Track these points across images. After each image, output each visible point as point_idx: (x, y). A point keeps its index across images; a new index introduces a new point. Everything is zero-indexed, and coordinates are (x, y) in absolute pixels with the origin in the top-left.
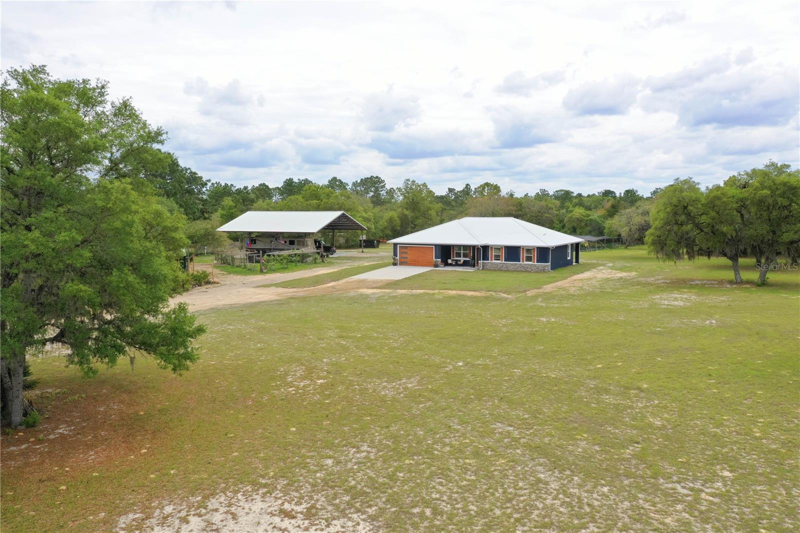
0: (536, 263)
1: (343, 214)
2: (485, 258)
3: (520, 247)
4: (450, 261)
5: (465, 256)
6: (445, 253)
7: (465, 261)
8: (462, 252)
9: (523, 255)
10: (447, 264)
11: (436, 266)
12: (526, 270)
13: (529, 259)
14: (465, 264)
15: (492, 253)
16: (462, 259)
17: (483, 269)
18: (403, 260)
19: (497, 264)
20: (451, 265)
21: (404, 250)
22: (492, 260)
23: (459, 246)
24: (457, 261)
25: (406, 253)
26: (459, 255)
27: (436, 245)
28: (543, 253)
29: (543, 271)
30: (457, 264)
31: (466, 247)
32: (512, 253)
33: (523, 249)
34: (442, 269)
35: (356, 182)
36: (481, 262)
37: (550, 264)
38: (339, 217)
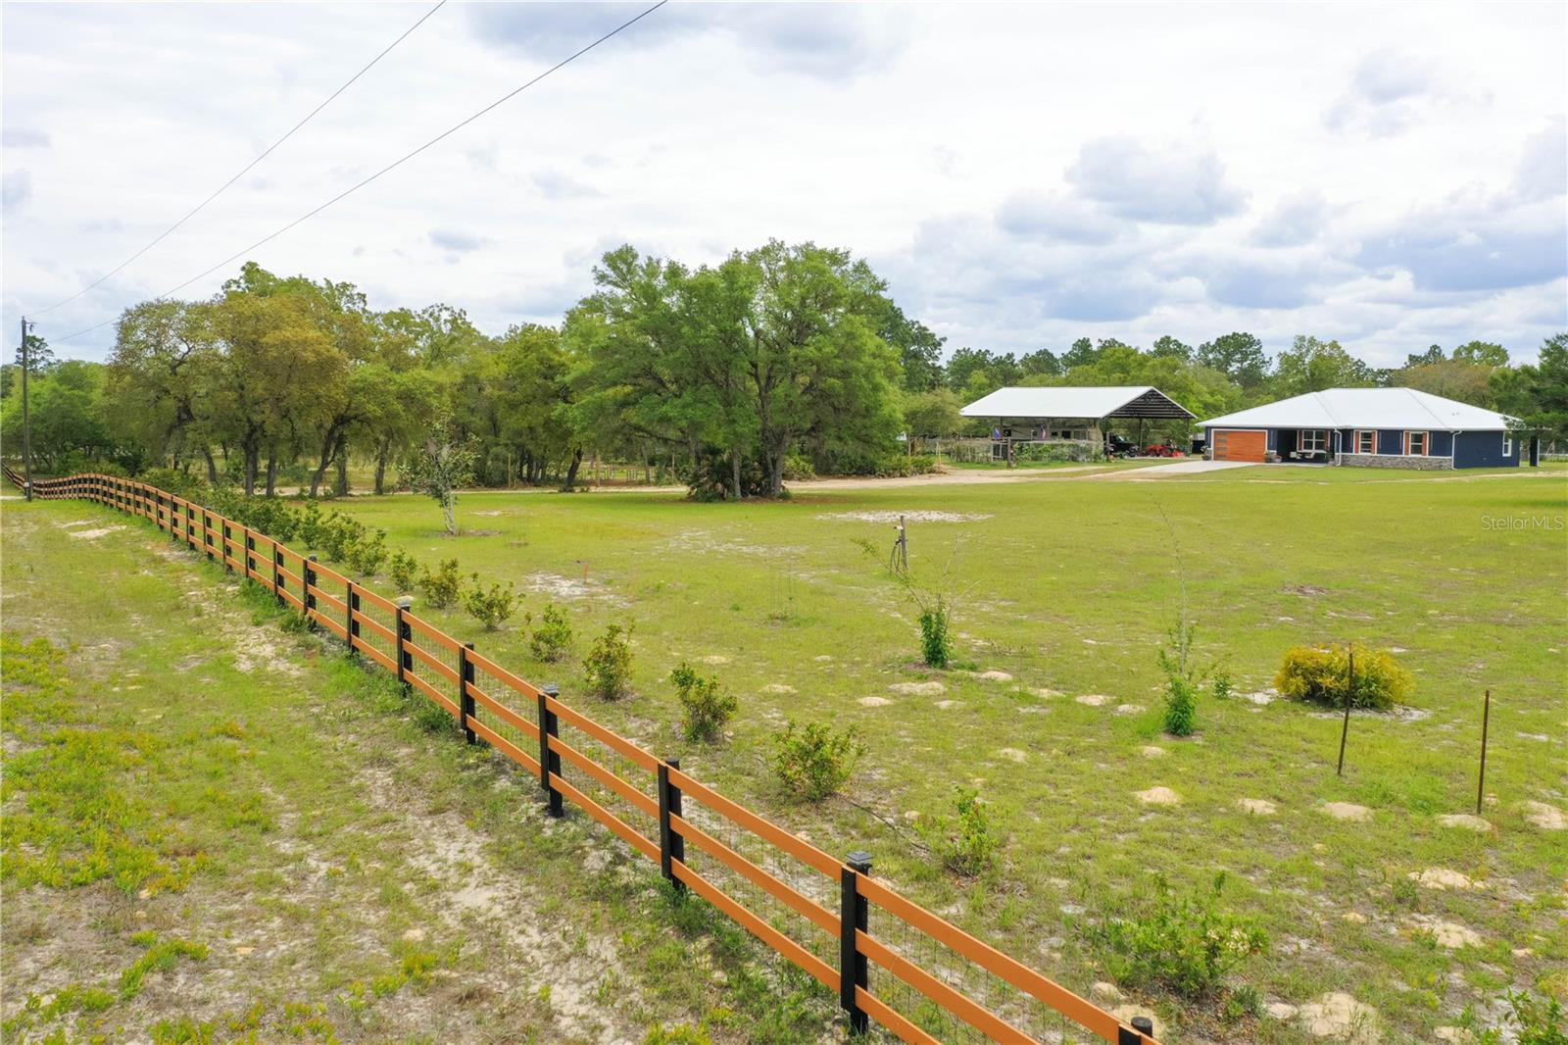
0: (1427, 456)
1: (1152, 391)
2: (1347, 448)
3: (1402, 431)
4: (1293, 455)
5: (1319, 446)
6: (1286, 442)
7: (1317, 455)
8: (1314, 440)
9: (1407, 443)
10: (1286, 459)
11: (1269, 460)
12: (1410, 466)
13: (1417, 450)
14: (1318, 459)
15: (1357, 442)
16: (1313, 451)
17: (1342, 465)
18: (1220, 452)
19: (1366, 458)
20: (1294, 460)
21: (1222, 438)
22: (1357, 452)
23: (1308, 432)
24: (1304, 454)
25: (1225, 441)
26: (1309, 445)
27: (1269, 429)
28: (1440, 440)
29: (1440, 468)
30: (1303, 459)
31: (1321, 433)
32: (1390, 440)
33: (1407, 434)
34: (1278, 464)
35: (1208, 344)
36: (1339, 454)
37: (1452, 457)
38: (1144, 397)
